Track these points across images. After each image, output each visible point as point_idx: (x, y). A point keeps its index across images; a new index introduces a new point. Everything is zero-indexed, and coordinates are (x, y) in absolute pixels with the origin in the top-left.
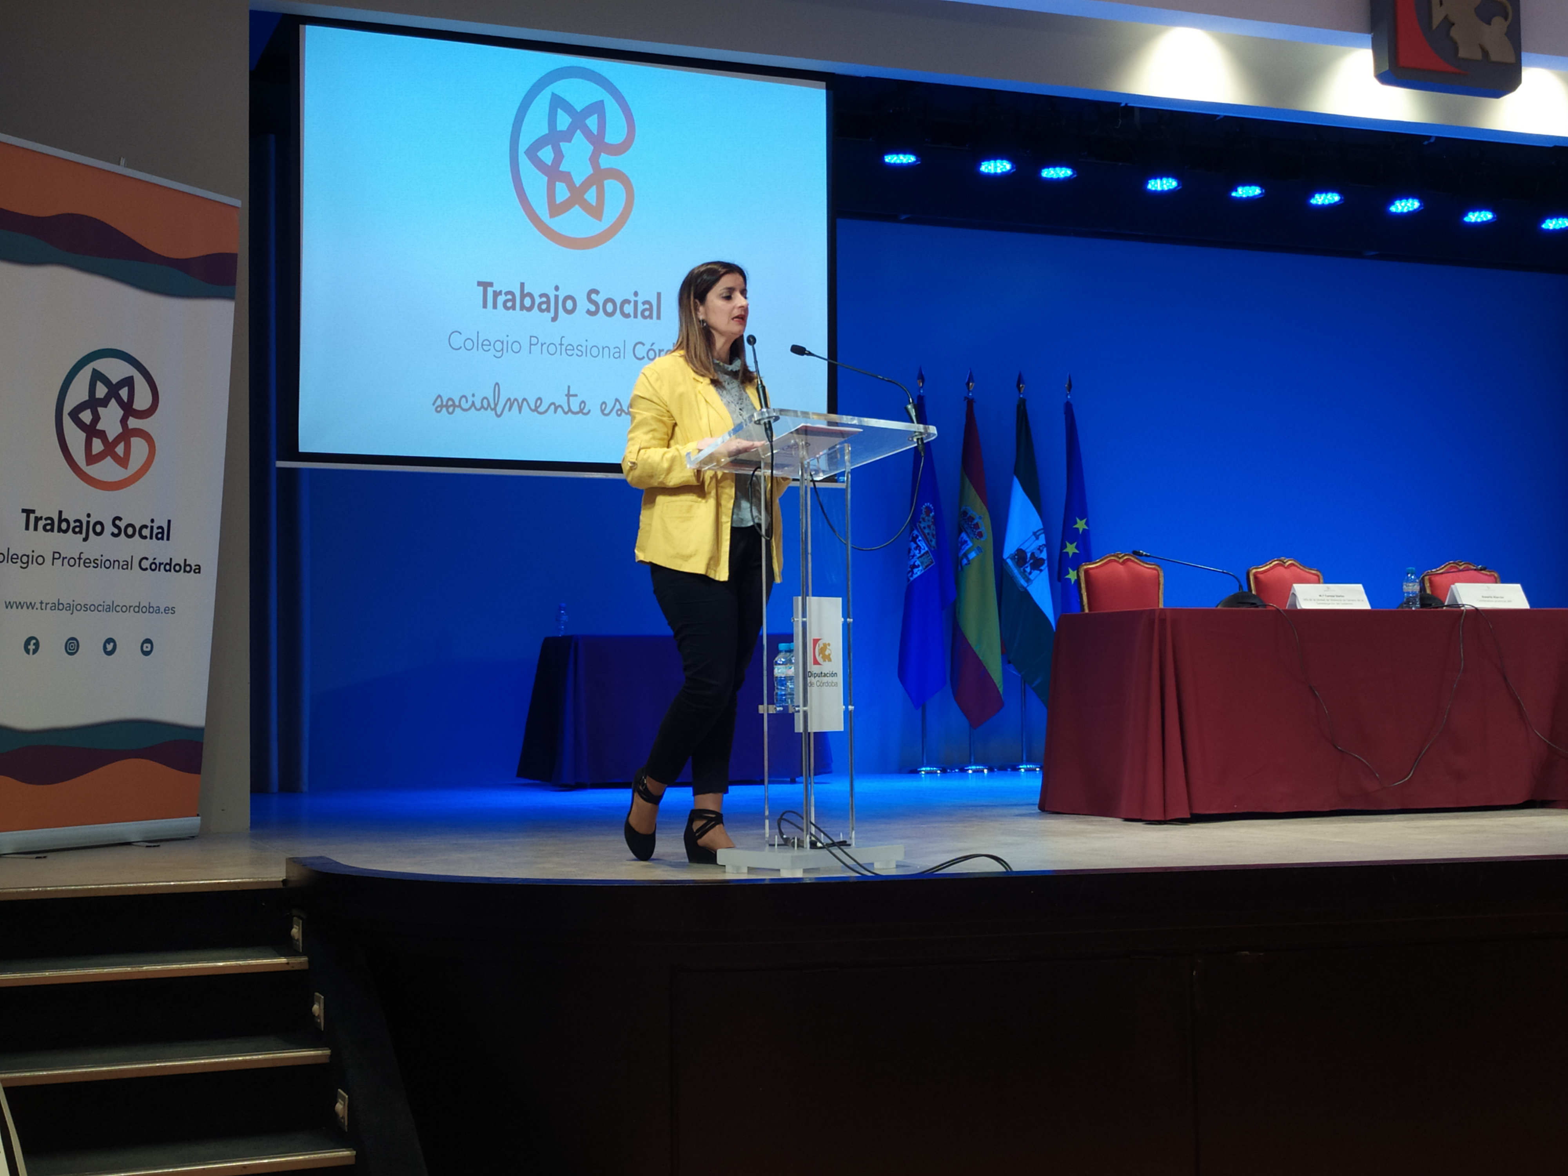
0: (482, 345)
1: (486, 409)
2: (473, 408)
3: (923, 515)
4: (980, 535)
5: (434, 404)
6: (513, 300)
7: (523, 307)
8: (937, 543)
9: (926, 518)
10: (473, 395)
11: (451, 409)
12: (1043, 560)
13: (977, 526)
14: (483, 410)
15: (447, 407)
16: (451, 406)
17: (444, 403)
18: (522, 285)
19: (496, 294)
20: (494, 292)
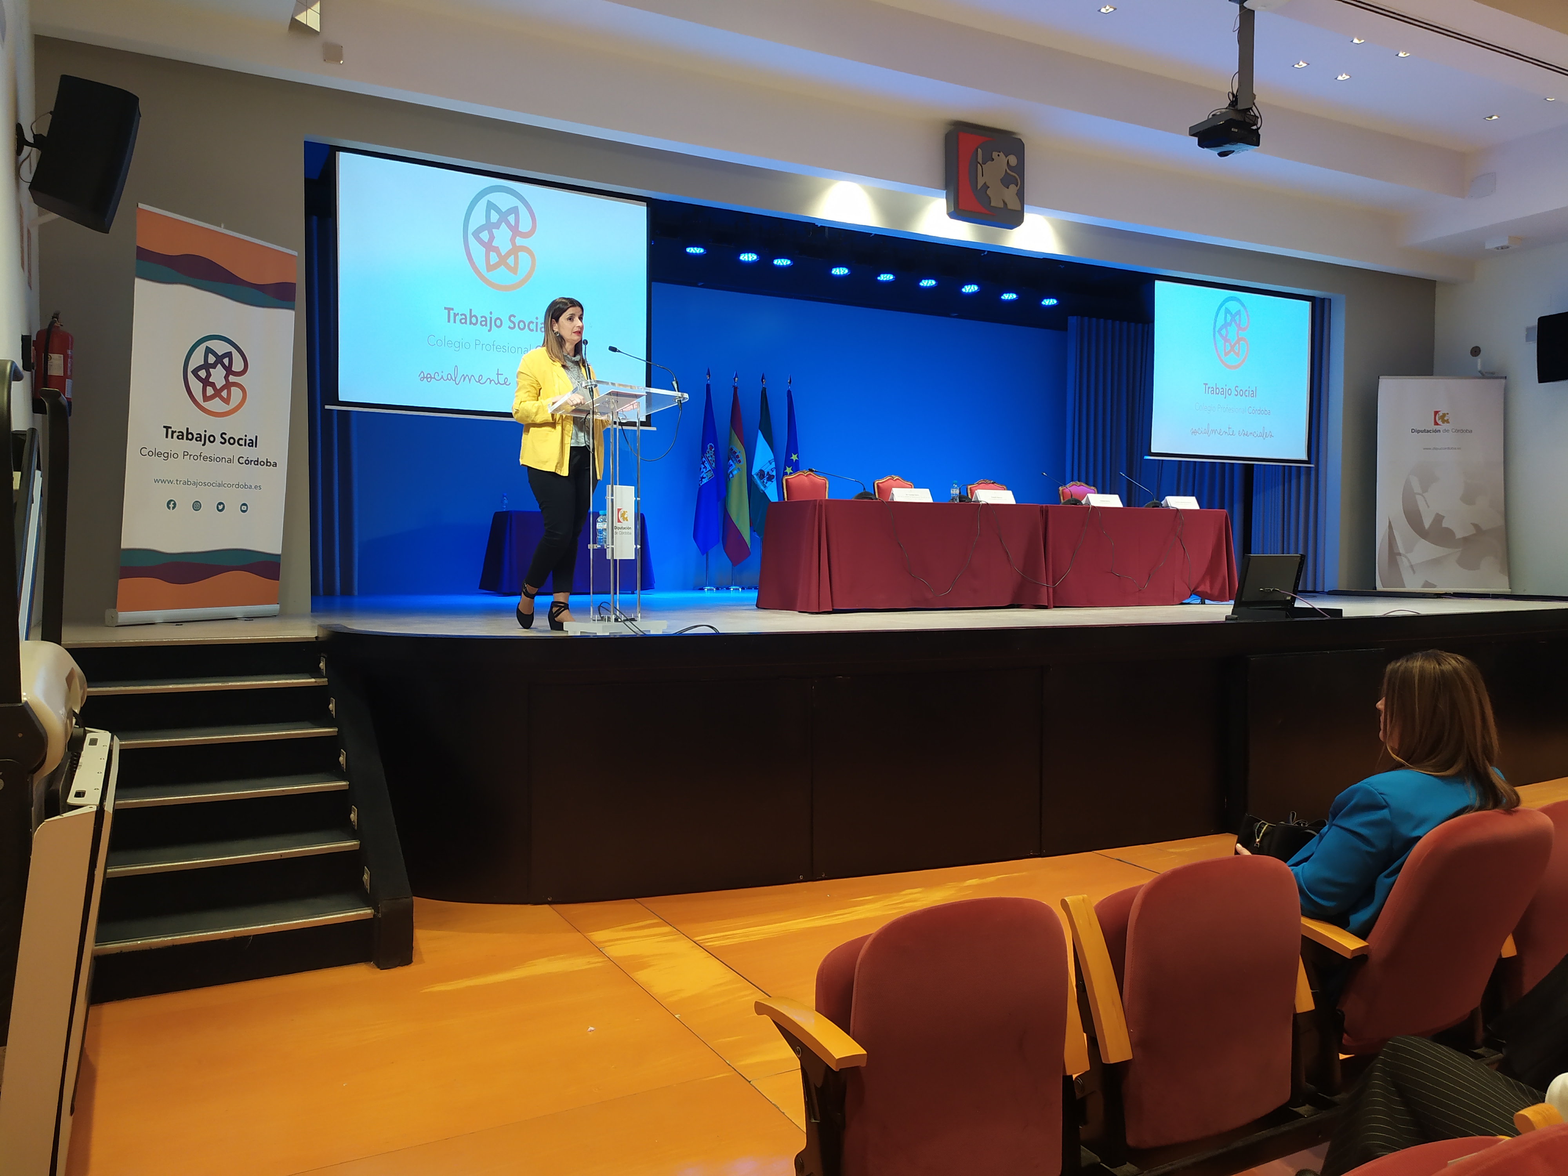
0: (447, 344)
1: (450, 380)
2: (442, 379)
3: (708, 450)
4: (740, 461)
5: (419, 375)
6: (466, 319)
7: (471, 323)
8: (715, 465)
9: (710, 452)
10: (442, 372)
11: (429, 380)
12: (774, 476)
13: (738, 457)
14: (448, 380)
15: (427, 378)
16: (429, 377)
17: (425, 376)
18: (471, 310)
19: (455, 315)
20: (454, 313)
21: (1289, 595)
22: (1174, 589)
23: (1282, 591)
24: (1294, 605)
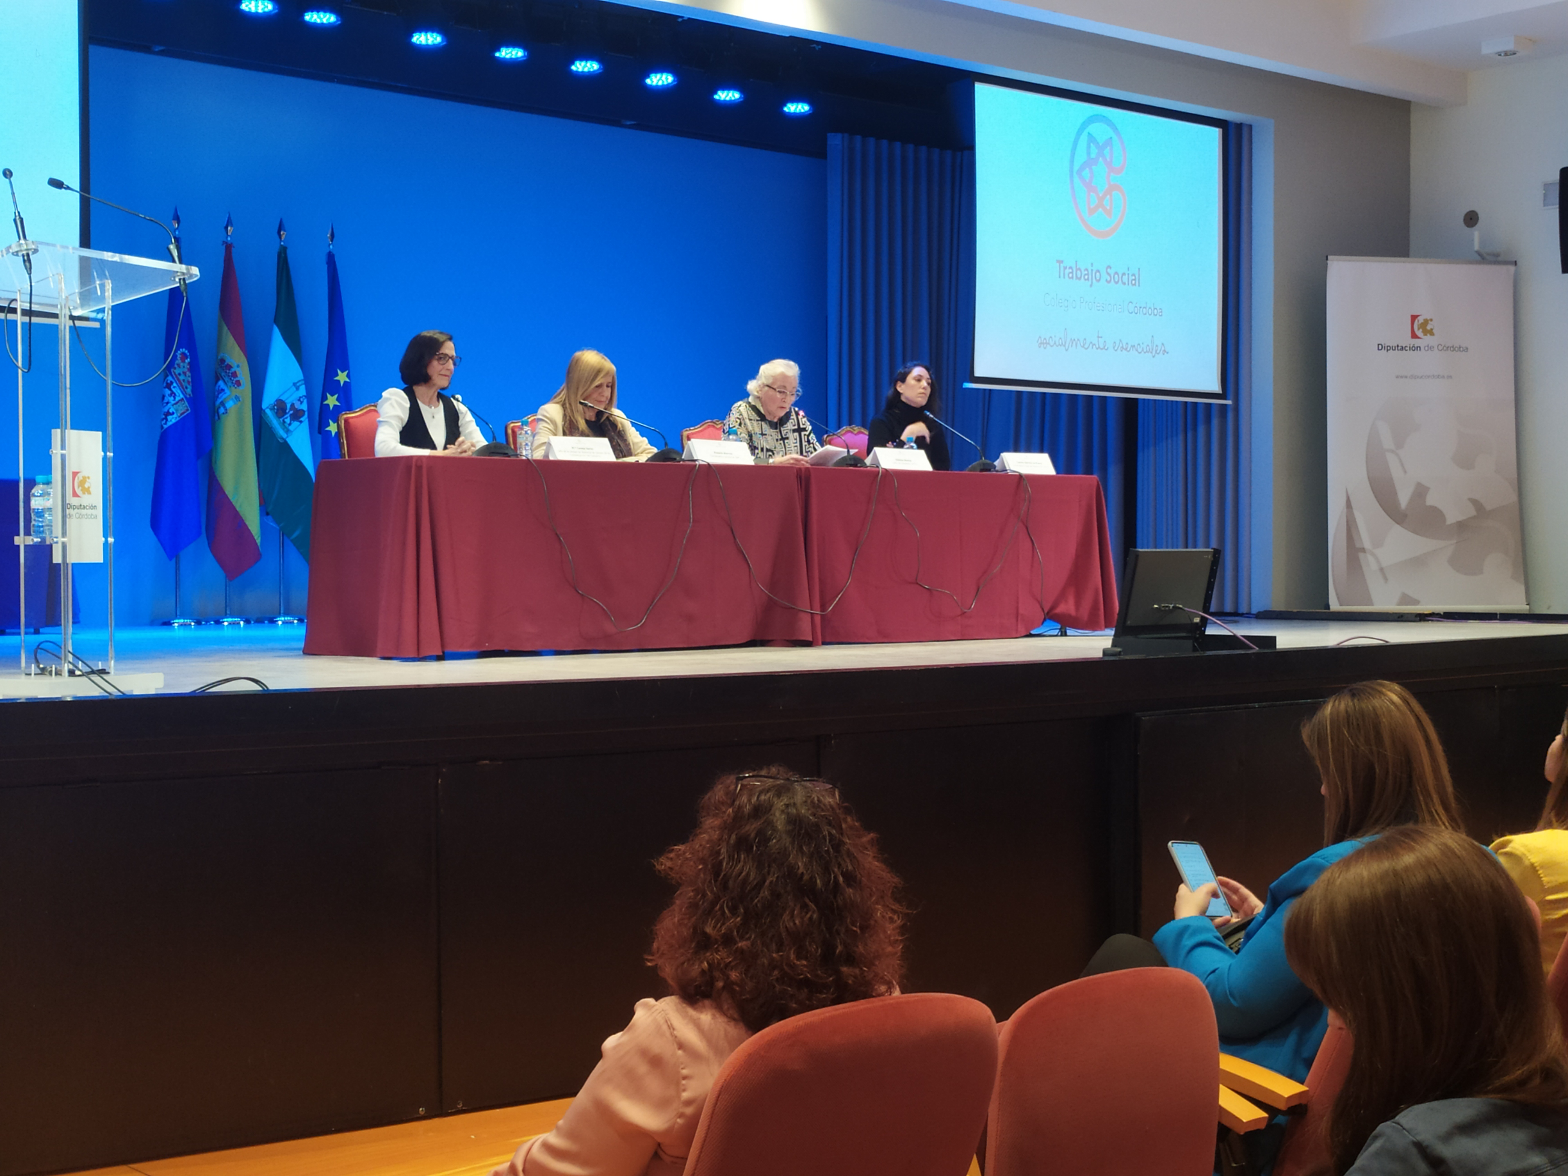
3: (179, 362)
4: (238, 384)
8: (192, 390)
9: (182, 365)
12: (303, 411)
13: (234, 375)
21: (1197, 615)
22: (1017, 608)
23: (1186, 609)
24: (1204, 631)
